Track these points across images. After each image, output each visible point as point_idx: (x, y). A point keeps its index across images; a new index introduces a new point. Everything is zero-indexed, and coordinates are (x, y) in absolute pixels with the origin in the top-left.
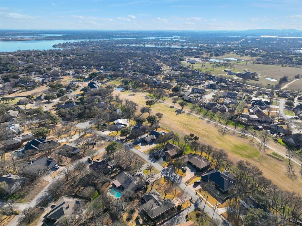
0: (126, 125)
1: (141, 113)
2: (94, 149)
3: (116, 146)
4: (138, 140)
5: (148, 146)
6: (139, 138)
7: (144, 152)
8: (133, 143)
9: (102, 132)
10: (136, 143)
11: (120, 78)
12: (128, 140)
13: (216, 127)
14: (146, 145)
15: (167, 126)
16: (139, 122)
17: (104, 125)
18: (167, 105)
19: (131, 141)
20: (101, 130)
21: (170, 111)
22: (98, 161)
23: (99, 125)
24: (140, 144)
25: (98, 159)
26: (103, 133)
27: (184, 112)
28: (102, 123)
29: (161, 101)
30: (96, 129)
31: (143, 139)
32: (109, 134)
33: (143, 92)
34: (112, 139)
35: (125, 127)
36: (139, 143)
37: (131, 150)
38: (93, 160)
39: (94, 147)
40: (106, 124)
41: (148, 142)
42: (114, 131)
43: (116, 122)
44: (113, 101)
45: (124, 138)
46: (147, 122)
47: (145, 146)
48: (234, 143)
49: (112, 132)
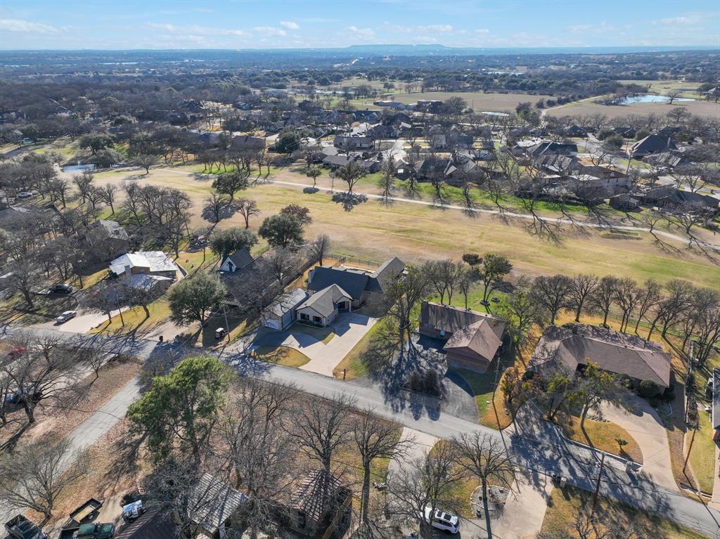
0: (171, 274)
1: (207, 224)
2: (39, 430)
3: (216, 386)
4: (276, 325)
5: (334, 339)
6: (279, 311)
7: (341, 374)
8: (255, 342)
9: (59, 323)
10: (268, 342)
11: (66, 137)
12: (222, 336)
13: (509, 223)
14: (322, 338)
15: (347, 248)
16: (230, 246)
17: (58, 291)
18: (289, 188)
19: (239, 337)
20: (49, 318)
21: (314, 201)
22: (95, 514)
23: (28, 299)
24: (291, 341)
25: (91, 502)
26: (63, 328)
27: (362, 199)
28: (44, 288)
29: (260, 180)
30: (17, 318)
31: (294, 311)
32: (104, 327)
33: (173, 167)
34: (127, 349)
35: (171, 282)
36: (282, 335)
37: (266, 377)
38: (48, 517)
39: (32, 421)
40: (66, 285)
41: (324, 322)
42: (123, 310)
43: (118, 267)
44: (70, 200)
45: (194, 327)
46: (263, 243)
47: (320, 344)
48: (623, 260)
49: (114, 313)
